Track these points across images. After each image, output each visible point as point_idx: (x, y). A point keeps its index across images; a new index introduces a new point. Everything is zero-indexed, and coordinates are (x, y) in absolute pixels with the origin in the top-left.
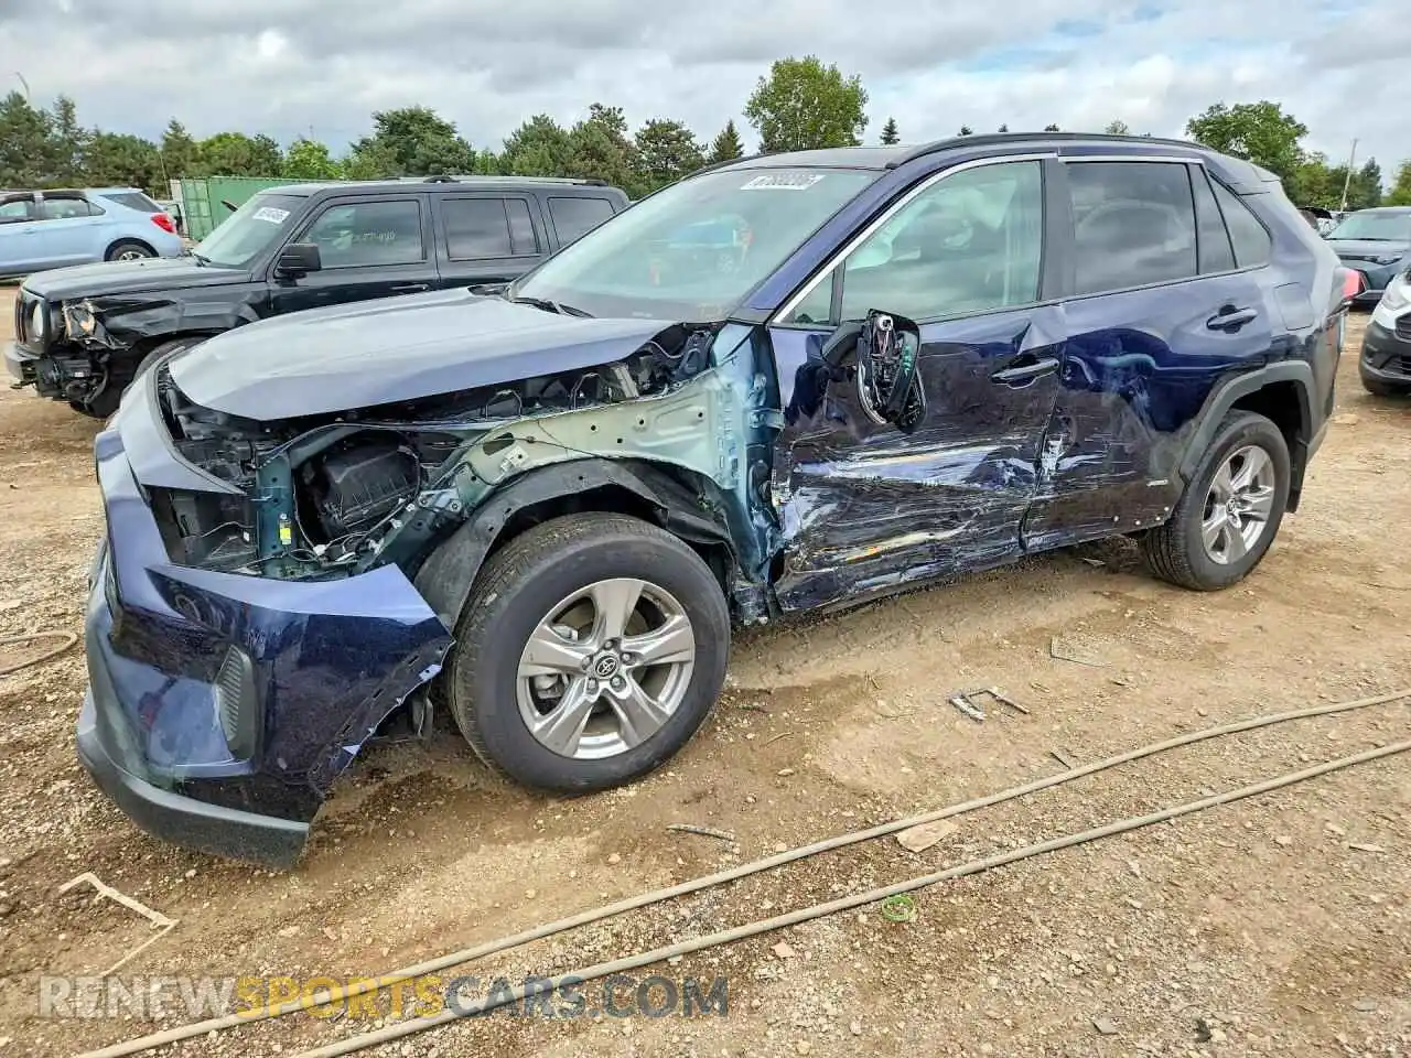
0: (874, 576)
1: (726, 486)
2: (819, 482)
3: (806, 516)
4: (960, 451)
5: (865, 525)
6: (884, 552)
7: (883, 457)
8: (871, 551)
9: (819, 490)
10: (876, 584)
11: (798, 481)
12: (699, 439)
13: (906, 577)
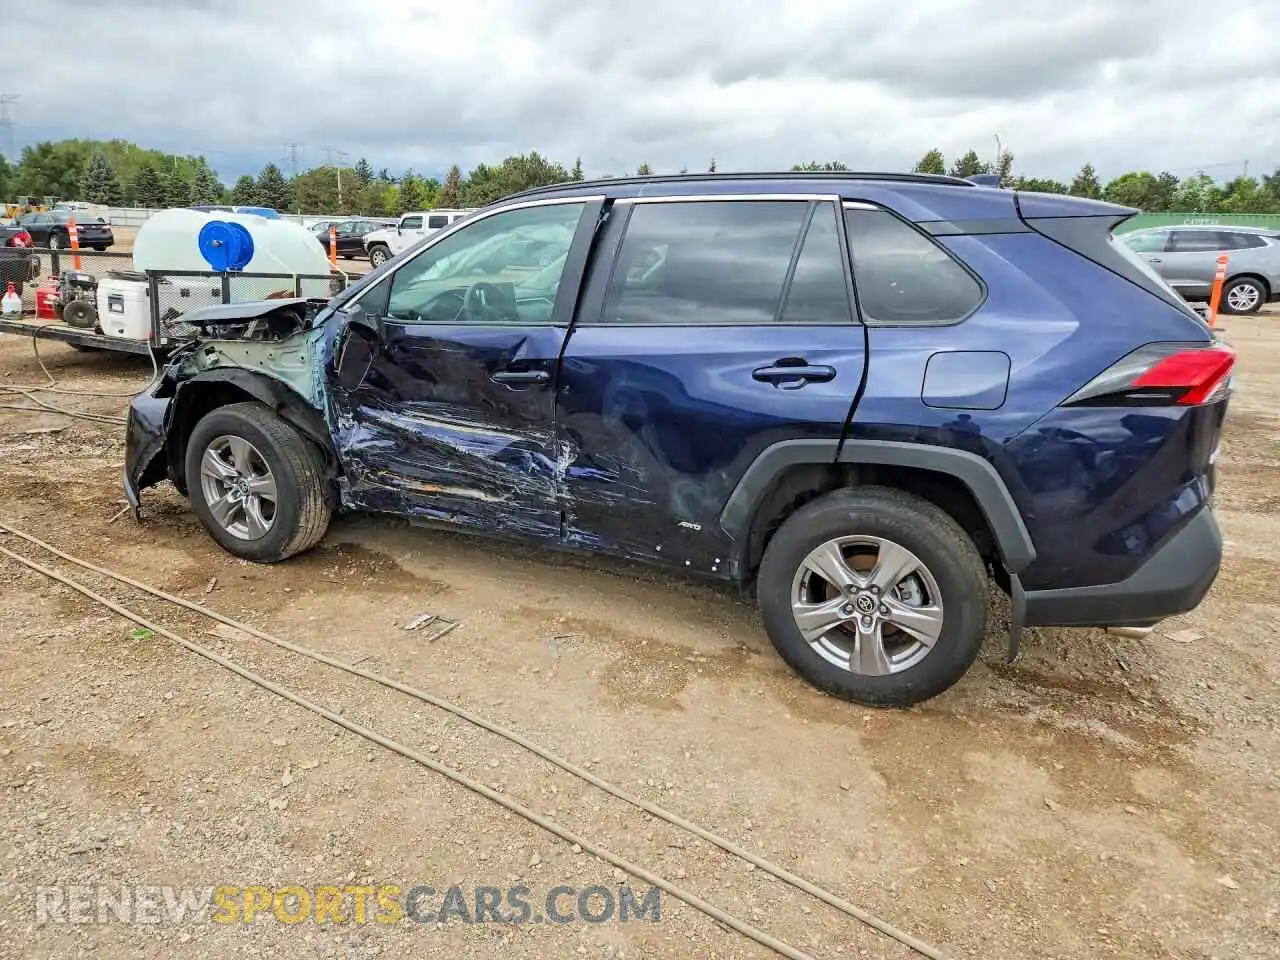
0: (431, 508)
1: (319, 408)
2: (375, 422)
3: (362, 441)
4: (495, 434)
5: (422, 467)
6: (440, 493)
7: (433, 420)
8: (429, 488)
9: (380, 429)
10: (431, 515)
11: (360, 418)
12: (304, 373)
13: (454, 520)
